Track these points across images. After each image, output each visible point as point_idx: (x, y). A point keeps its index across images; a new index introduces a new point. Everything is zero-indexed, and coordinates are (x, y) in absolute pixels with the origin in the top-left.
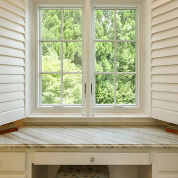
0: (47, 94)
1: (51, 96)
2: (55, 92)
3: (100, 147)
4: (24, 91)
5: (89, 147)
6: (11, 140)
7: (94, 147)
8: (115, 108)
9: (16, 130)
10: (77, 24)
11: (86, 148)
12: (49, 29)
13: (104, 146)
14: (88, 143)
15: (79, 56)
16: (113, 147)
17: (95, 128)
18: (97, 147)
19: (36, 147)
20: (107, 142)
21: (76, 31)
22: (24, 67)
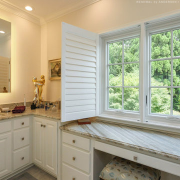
0: (129, 100)
1: (132, 101)
2: (136, 99)
3: (142, 150)
4: (95, 99)
5: (133, 147)
6: (83, 129)
7: (137, 149)
8: (170, 118)
9: (89, 123)
10: (158, 47)
11: (131, 147)
12: (133, 54)
13: (147, 150)
14: (133, 144)
15: (159, 71)
16: (155, 153)
17: (148, 132)
18: (140, 149)
19: (95, 137)
20: (151, 147)
21: (156, 52)
22: (95, 83)
